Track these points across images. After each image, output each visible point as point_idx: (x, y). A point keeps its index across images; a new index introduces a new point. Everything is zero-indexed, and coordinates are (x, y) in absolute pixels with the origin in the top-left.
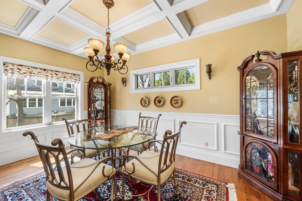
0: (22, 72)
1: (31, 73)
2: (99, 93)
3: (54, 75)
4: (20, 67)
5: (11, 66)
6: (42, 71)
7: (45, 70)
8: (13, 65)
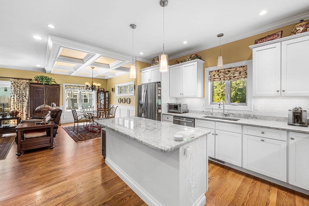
0: (71, 88)
1: (74, 88)
2: (102, 96)
3: (83, 88)
4: (70, 87)
5: (67, 87)
6: (78, 87)
7: (79, 86)
8: (68, 86)
